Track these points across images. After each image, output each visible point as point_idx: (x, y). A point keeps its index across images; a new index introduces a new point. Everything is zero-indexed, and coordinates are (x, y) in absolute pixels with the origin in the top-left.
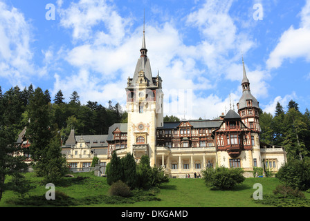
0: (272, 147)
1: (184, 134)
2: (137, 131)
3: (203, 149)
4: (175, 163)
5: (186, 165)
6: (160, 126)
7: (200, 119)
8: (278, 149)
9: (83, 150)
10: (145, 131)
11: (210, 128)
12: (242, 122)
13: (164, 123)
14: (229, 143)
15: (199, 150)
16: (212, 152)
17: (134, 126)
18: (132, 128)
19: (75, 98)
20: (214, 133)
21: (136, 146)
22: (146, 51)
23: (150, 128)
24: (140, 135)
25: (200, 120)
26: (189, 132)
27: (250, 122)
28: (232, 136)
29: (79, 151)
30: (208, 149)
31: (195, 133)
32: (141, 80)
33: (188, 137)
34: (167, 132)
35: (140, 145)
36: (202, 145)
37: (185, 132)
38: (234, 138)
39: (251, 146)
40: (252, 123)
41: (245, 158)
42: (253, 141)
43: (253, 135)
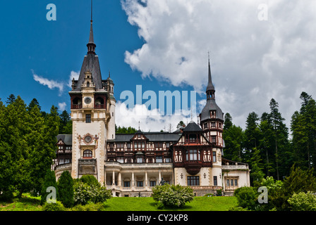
0: (234, 164)
1: (138, 148)
2: (83, 144)
3: (160, 166)
4: (128, 180)
5: (140, 183)
6: (110, 138)
7: (162, 131)
8: (241, 166)
10: (93, 144)
11: (167, 142)
12: (203, 136)
13: (116, 134)
14: (187, 159)
15: (155, 166)
16: (168, 168)
17: (80, 138)
18: (77, 141)
20: (171, 147)
21: (83, 161)
22: (94, 46)
23: (99, 140)
24: (86, 148)
25: (162, 133)
26: (143, 146)
27: (212, 136)
28: (191, 151)
30: (165, 166)
31: (150, 147)
32: (88, 83)
33: (143, 152)
34: (118, 146)
35: (87, 160)
36: (158, 161)
37: (139, 146)
38: (193, 153)
39: (211, 163)
40: (214, 137)
41: (205, 175)
42: (214, 157)
43: (214, 150)
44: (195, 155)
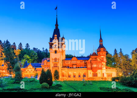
0: (110, 68)
1: (74, 63)
2: (54, 61)
3: (82, 69)
4: (70, 75)
6: (64, 59)
8: (113, 69)
9: (31, 70)
11: (85, 60)
12: (98, 58)
14: (92, 67)
15: (80, 69)
17: (52, 59)
19: (27, 46)
23: (60, 60)
24: (55, 63)
26: (76, 62)
29: (29, 70)
31: (79, 62)
32: (56, 39)
34: (67, 62)
37: (74, 62)
38: (95, 64)
39: (102, 68)
40: (103, 58)
41: (99, 73)
42: (103, 66)
43: (103, 63)
44: (96, 65)
